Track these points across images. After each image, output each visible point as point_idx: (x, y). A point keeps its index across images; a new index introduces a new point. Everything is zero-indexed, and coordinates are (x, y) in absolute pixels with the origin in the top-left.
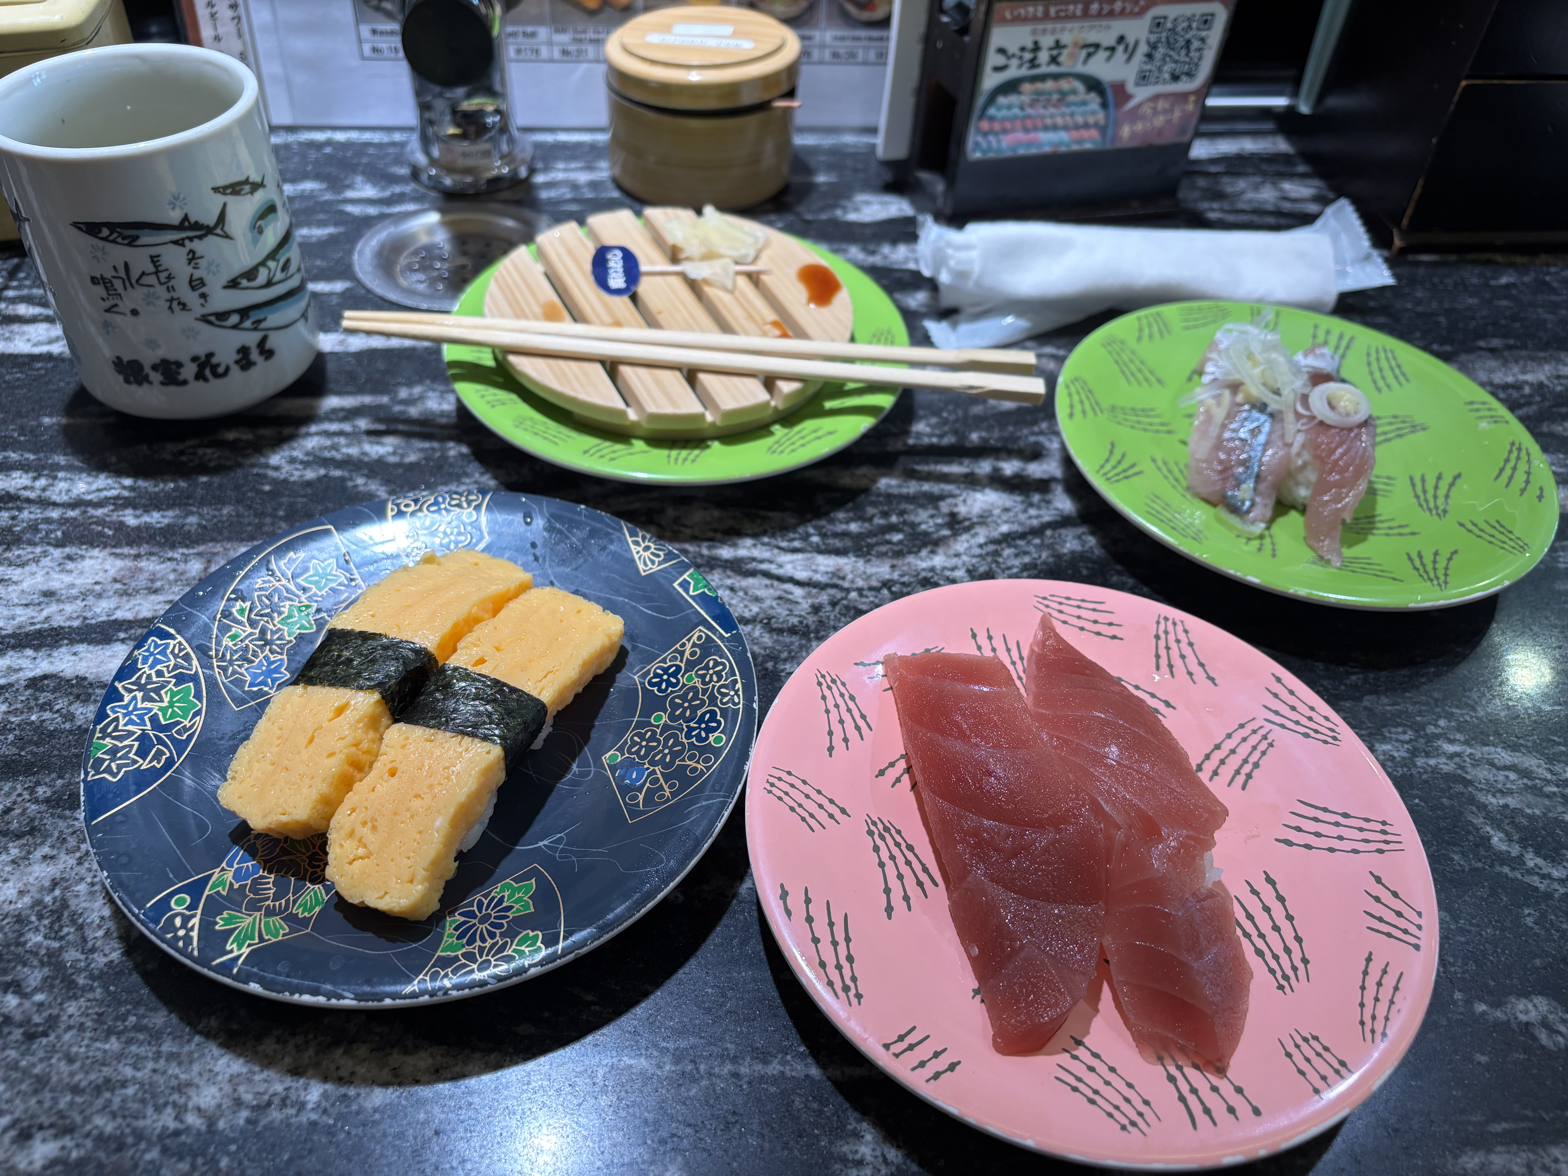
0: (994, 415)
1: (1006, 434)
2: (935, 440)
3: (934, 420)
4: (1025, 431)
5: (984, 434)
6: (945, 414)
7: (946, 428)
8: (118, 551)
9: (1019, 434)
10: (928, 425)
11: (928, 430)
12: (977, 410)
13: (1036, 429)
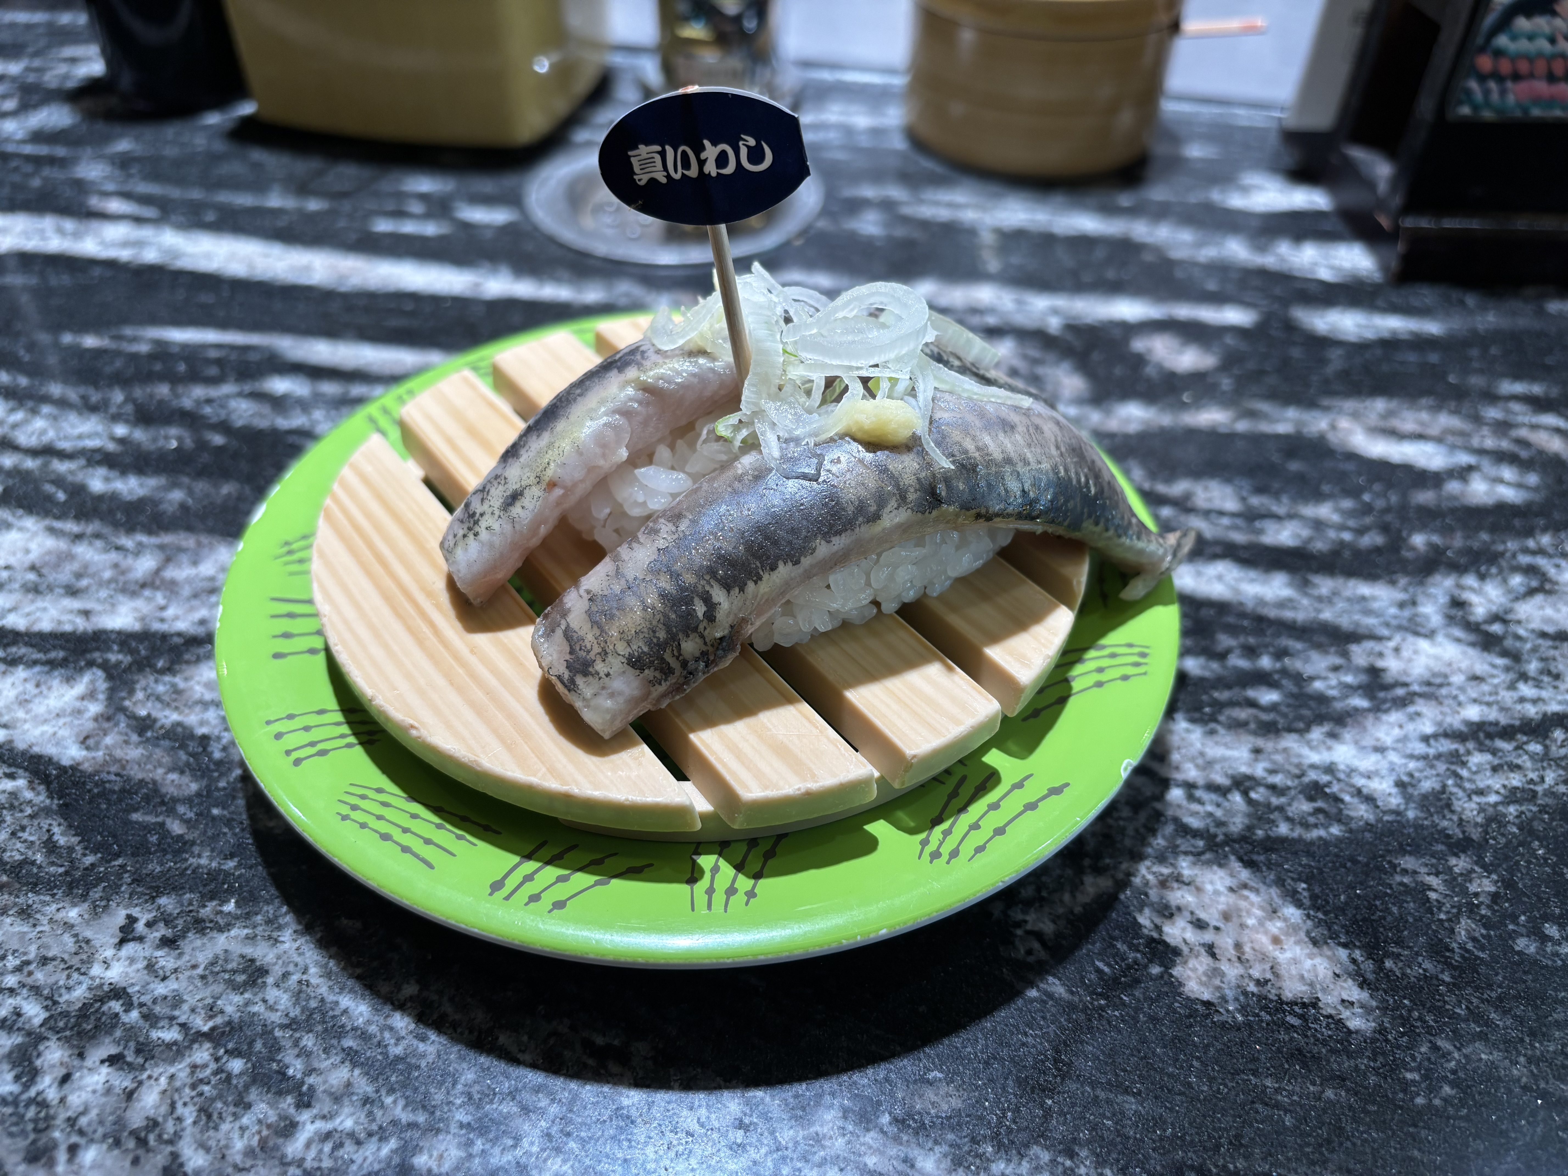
0: (1453, 511)
1: (1476, 545)
2: (1347, 536)
3: (1347, 504)
4: (1512, 545)
5: (1436, 539)
6: (1366, 497)
7: (1368, 520)
8: (58, 525)
9: (1501, 548)
10: (1337, 510)
11: (1336, 518)
12: (1425, 497)
13: (1531, 543)
